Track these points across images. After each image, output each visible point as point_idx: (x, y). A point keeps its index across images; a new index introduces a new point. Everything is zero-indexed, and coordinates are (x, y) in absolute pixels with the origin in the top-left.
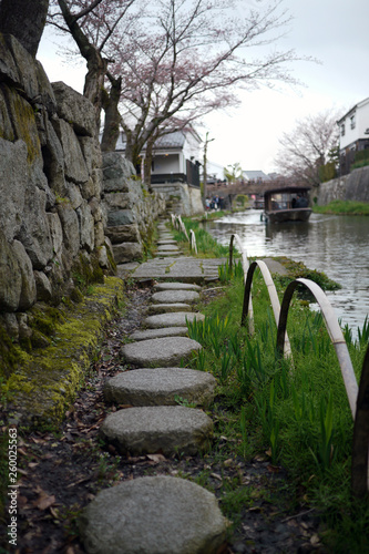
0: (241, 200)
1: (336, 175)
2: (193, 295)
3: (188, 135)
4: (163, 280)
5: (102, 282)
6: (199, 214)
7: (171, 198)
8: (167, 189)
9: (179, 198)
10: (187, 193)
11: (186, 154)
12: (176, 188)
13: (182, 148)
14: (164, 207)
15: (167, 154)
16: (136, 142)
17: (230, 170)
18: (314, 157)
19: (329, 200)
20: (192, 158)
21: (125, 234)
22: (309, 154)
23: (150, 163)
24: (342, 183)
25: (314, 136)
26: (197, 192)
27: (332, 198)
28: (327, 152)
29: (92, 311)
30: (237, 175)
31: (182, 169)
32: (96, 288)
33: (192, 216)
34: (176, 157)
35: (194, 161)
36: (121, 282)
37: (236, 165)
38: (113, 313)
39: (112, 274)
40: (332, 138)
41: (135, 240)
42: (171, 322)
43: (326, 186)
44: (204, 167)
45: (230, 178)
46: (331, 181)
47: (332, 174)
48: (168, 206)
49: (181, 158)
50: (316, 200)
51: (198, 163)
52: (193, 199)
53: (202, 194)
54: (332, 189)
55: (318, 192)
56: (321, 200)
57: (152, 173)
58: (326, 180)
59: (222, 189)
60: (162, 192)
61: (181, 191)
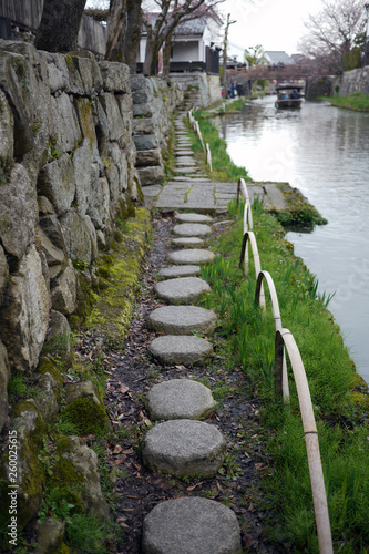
0: (261, 83)
1: (360, 65)
2: (205, 229)
3: (209, 20)
4: (182, 210)
5: (134, 216)
6: (217, 103)
7: (189, 88)
8: (185, 79)
9: (197, 88)
10: (205, 81)
11: (205, 41)
12: (195, 78)
13: (202, 34)
14: (182, 98)
15: (186, 40)
16: (157, 39)
17: (252, 53)
18: (339, 42)
19: (350, 90)
20: (212, 44)
21: (150, 159)
22: (335, 39)
23: (169, 51)
24: (365, 74)
25: (341, 19)
26: (215, 79)
27: (354, 90)
28: (354, 36)
29: (131, 250)
30: (259, 56)
31: (202, 57)
32: (131, 224)
33: (209, 107)
34: (196, 44)
35: (214, 48)
36: (148, 213)
37: (258, 47)
38: (145, 248)
39: (141, 205)
40: (360, 21)
41: (157, 164)
42: (188, 260)
43: (350, 75)
44: (225, 51)
45: (251, 60)
46: (355, 70)
47: (356, 63)
48: (186, 97)
49: (201, 44)
50: (337, 89)
51: (218, 49)
52: (211, 86)
53: (221, 79)
54: (355, 79)
55: (341, 81)
56: (343, 89)
57: (171, 60)
58: (350, 68)
59: (242, 74)
60: (180, 82)
61: (199, 81)
